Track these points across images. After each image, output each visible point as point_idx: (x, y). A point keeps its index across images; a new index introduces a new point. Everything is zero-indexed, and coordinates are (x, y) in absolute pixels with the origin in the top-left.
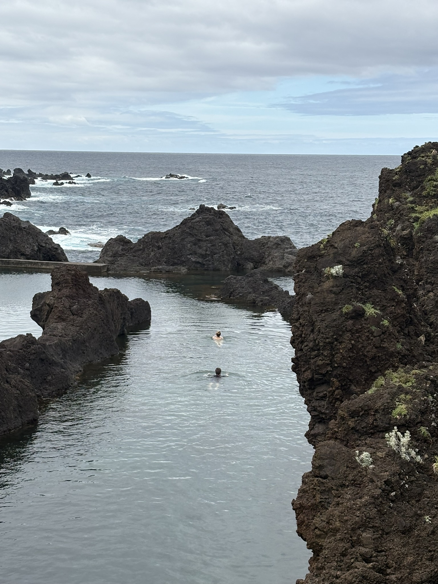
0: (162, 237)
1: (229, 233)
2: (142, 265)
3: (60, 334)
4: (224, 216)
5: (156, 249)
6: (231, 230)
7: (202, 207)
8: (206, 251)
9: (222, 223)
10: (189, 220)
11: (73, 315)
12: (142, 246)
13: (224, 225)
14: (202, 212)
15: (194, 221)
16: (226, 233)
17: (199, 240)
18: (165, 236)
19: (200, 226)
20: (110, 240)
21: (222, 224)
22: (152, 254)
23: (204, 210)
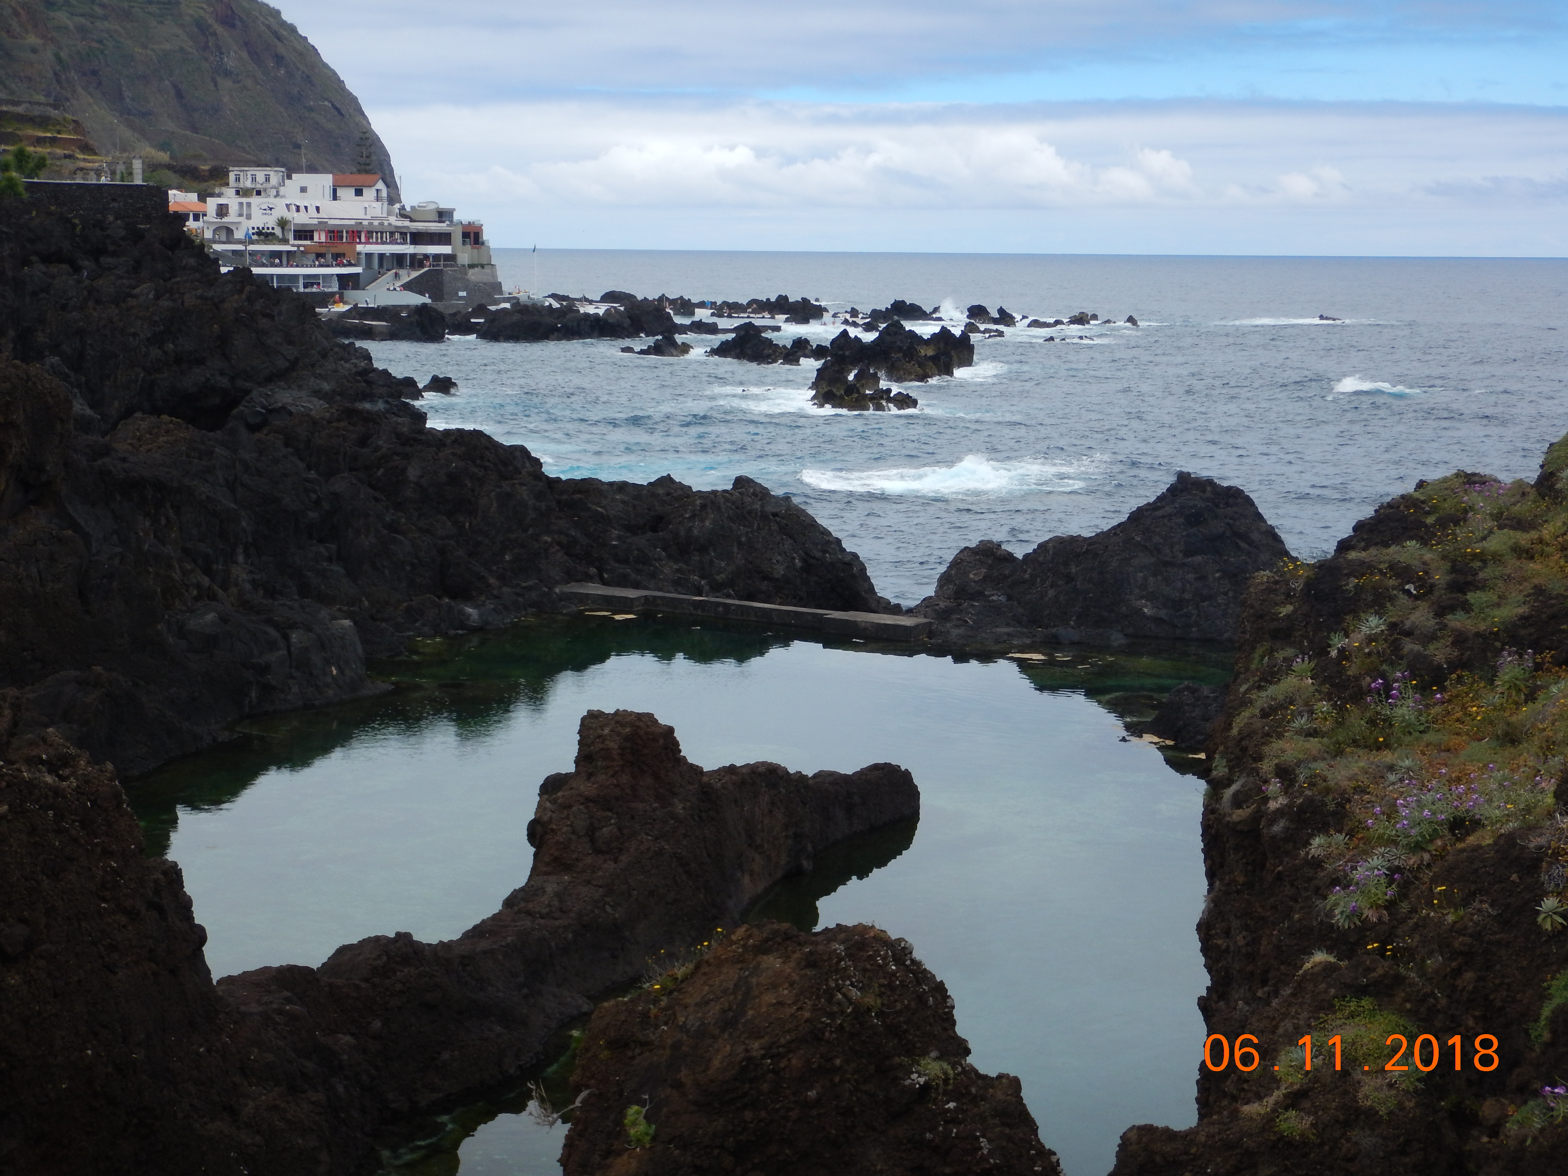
0: (1078, 550)
1: (1249, 545)
2: (1020, 623)
3: (544, 911)
4: (1240, 500)
5: (1060, 582)
6: (1255, 536)
7: (1183, 477)
8: (1183, 591)
9: (1231, 519)
10: (1147, 510)
11: (598, 852)
12: (1029, 571)
13: (1238, 523)
14: (1182, 491)
15: (1159, 513)
16: (1243, 545)
17: (1167, 564)
18: (1087, 550)
19: (1172, 528)
20: (962, 551)
21: (1231, 521)
22: (1051, 593)
23: (1189, 486)
